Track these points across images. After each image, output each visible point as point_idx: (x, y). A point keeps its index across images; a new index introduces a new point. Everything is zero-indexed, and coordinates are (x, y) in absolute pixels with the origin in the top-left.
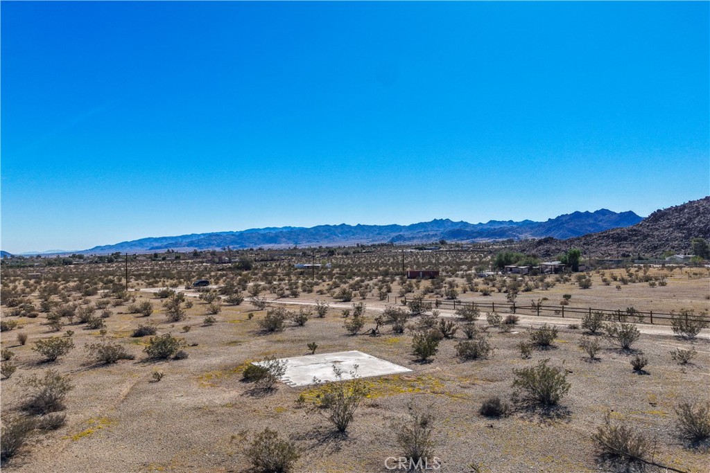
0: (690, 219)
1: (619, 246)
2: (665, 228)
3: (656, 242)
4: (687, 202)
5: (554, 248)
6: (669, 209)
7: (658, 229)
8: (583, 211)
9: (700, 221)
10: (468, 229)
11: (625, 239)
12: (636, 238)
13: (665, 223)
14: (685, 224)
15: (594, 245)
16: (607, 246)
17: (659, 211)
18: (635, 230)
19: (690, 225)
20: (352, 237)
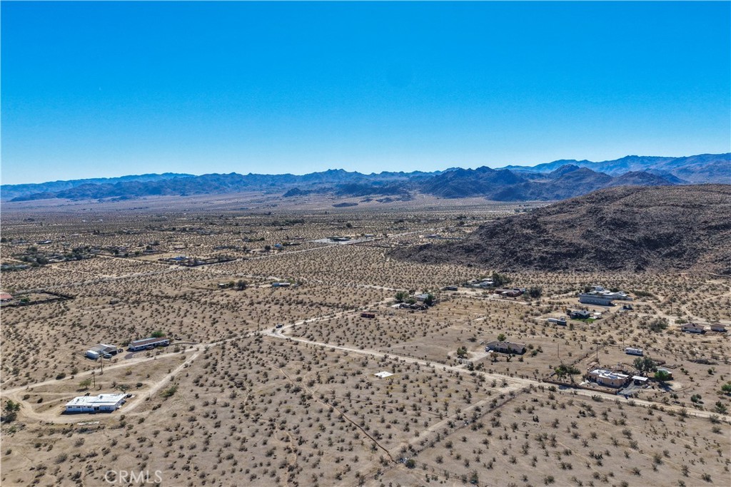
8: (466, 168)
20: (244, 187)
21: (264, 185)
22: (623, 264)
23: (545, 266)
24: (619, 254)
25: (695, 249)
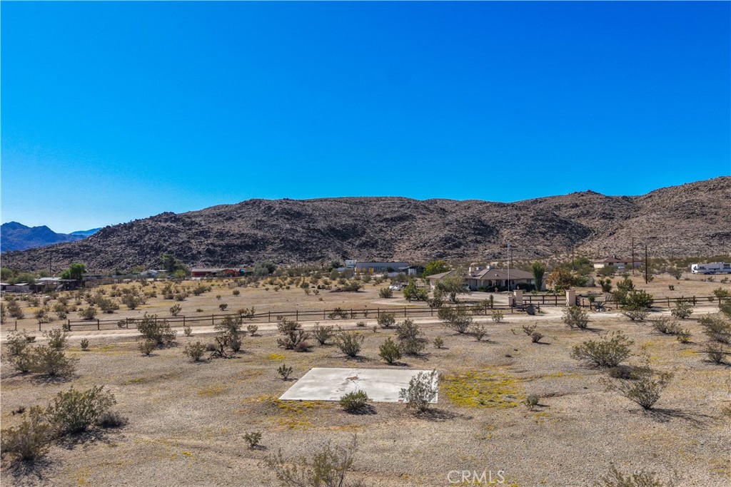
0: (140, 237)
1: (71, 261)
2: (116, 244)
3: (111, 258)
4: (133, 220)
7: (110, 245)
9: (150, 239)
11: (77, 254)
12: (88, 254)
13: (116, 239)
14: (136, 241)
15: (42, 260)
17: (108, 227)
18: (86, 246)
19: (142, 243)
23: (217, 261)
24: (312, 244)
25: (384, 240)
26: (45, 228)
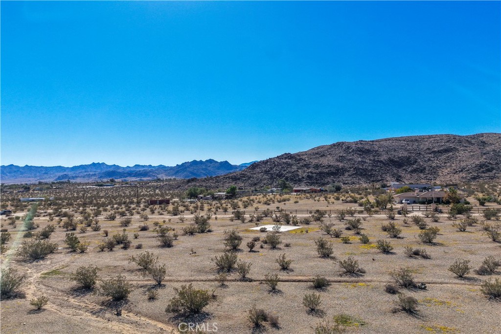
0: (271, 168)
1: (236, 183)
2: (259, 173)
3: (256, 182)
4: (268, 159)
5: (198, 184)
6: (260, 162)
7: (255, 174)
8: (198, 160)
9: (276, 170)
10: (120, 171)
11: (239, 179)
12: (244, 179)
13: (258, 170)
14: (269, 171)
15: (222, 182)
16: (229, 183)
18: (243, 174)
19: (272, 172)
20: (21, 176)
21: (38, 174)
22: (382, 177)
23: (313, 183)
24: (376, 171)
25: (431, 167)
26: (226, 162)
